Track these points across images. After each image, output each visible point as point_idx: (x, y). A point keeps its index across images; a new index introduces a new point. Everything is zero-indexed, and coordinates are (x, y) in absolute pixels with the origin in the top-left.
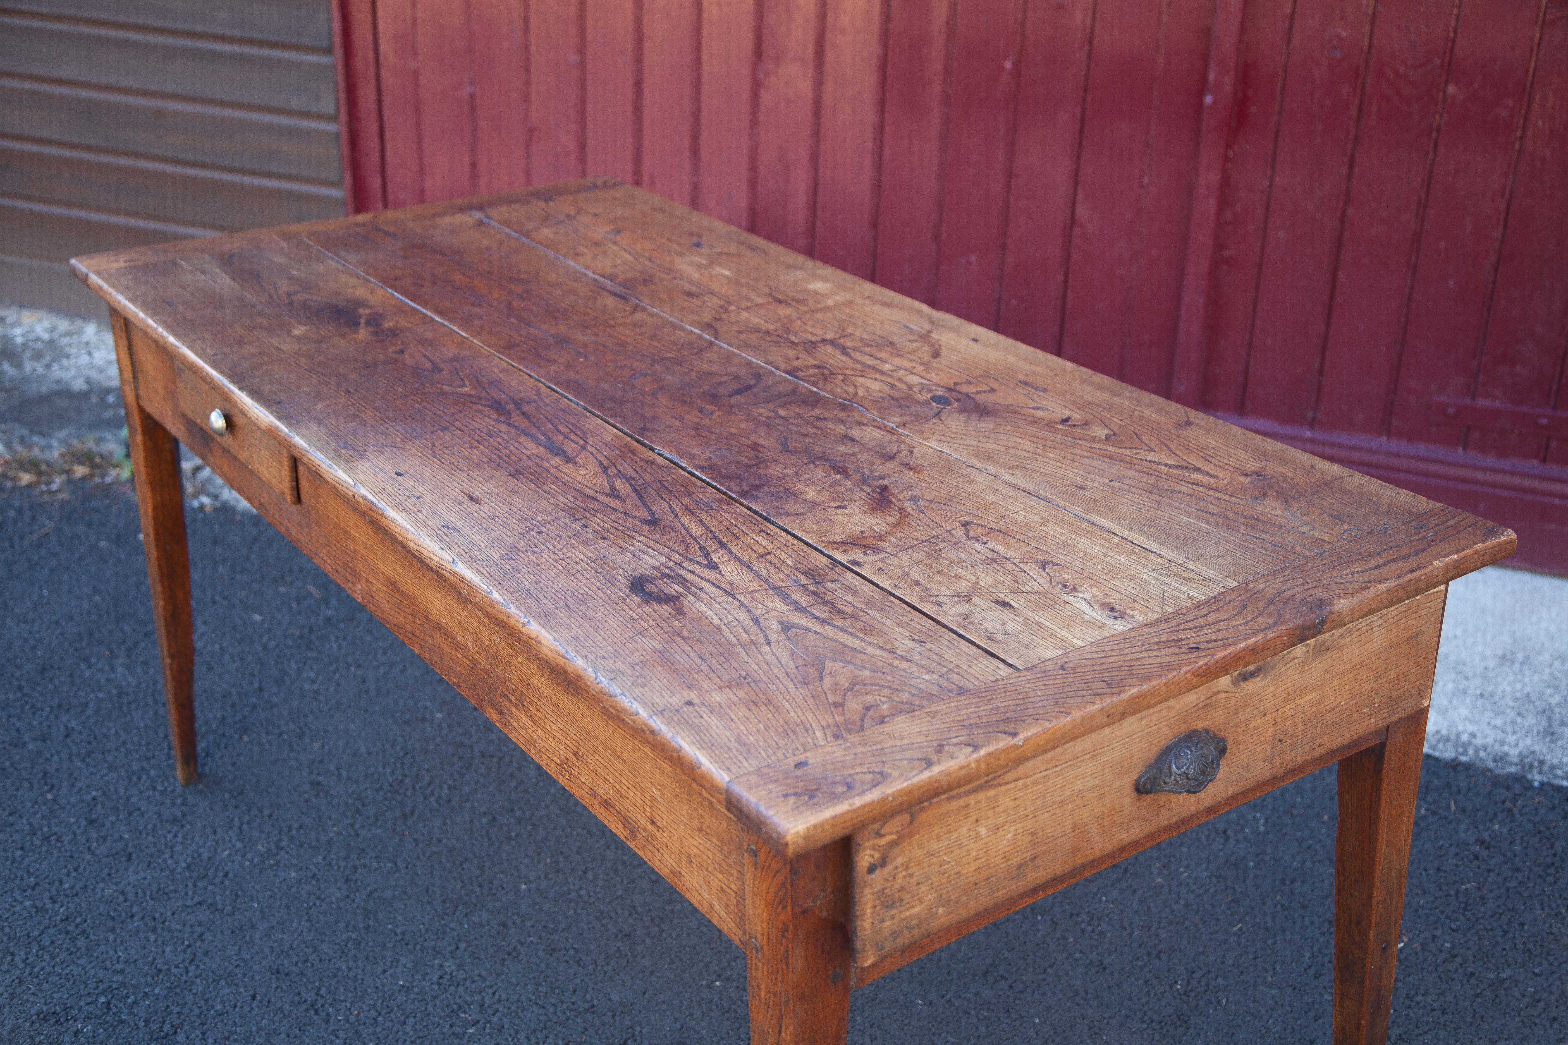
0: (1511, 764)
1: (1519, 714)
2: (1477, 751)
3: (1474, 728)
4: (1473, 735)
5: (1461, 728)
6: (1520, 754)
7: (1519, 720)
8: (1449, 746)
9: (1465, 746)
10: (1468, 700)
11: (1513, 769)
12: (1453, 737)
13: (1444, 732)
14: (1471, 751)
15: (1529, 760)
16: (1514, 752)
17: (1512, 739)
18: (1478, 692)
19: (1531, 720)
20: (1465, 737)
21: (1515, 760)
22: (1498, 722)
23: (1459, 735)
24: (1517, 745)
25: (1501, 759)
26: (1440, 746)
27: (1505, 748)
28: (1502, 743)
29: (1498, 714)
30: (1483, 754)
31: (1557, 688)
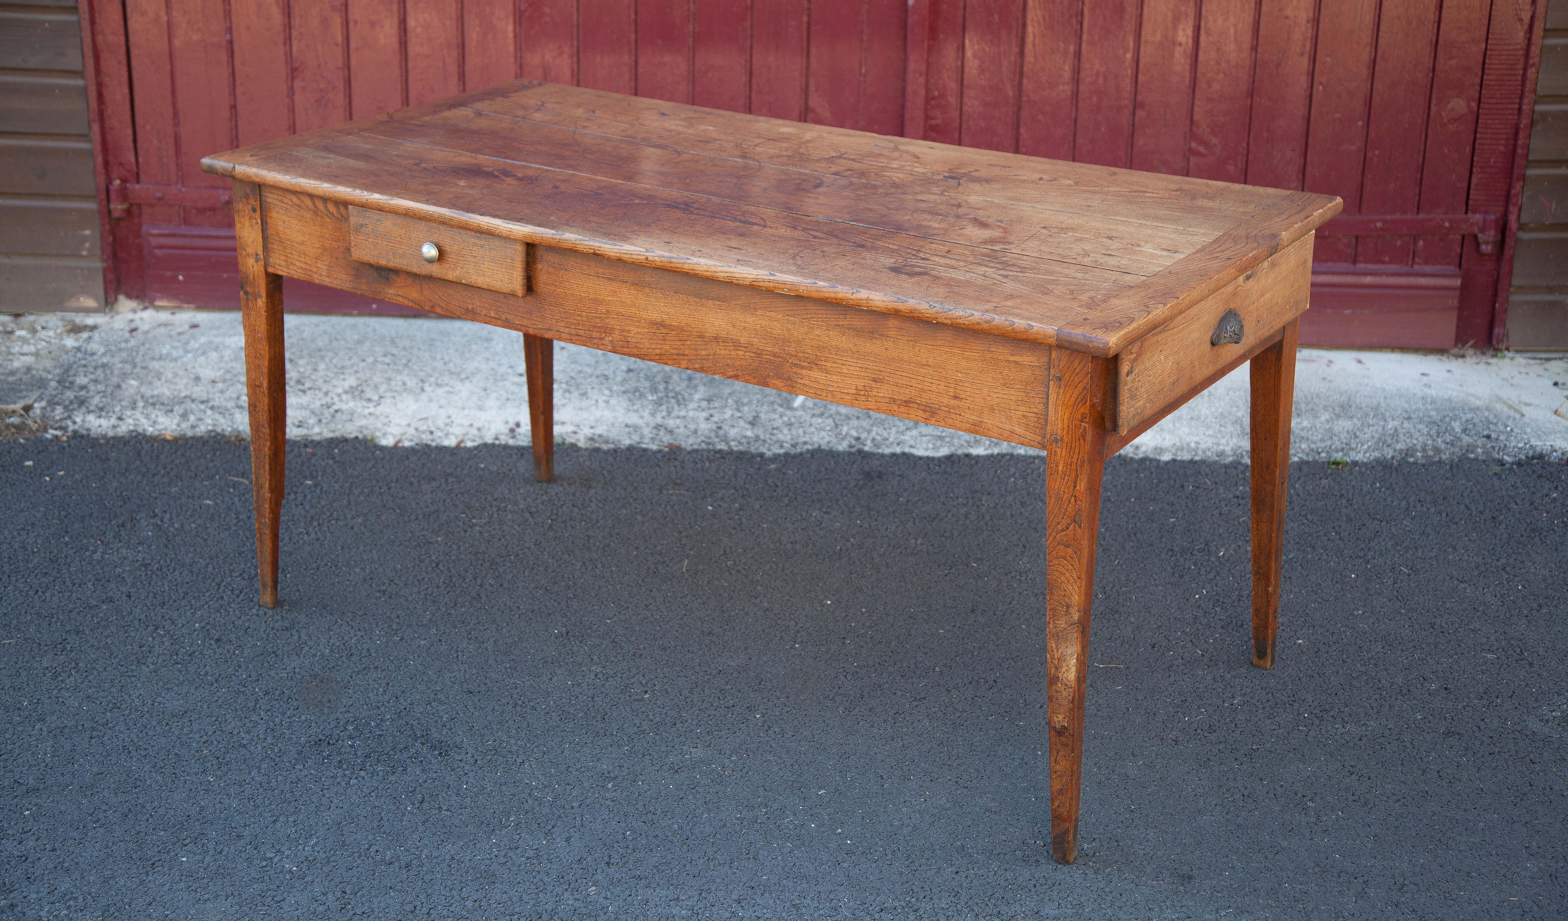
0: (1229, 456)
1: (1221, 426)
2: (1204, 452)
3: (1197, 439)
4: (1197, 443)
5: (1188, 440)
6: (1232, 449)
7: (1223, 429)
8: (1185, 452)
9: (1196, 450)
10: (1185, 423)
11: (1231, 459)
12: (1185, 446)
13: (1178, 444)
14: (1200, 453)
15: (1239, 452)
16: (1228, 449)
17: (1223, 441)
18: (1189, 417)
19: (1230, 428)
20: (1193, 445)
21: (1230, 453)
22: (1210, 432)
23: (1188, 444)
24: (1228, 444)
25: (1221, 454)
26: (1179, 453)
27: (1221, 447)
28: (1218, 444)
29: (1208, 428)
30: (1209, 454)
31: (1238, 407)
